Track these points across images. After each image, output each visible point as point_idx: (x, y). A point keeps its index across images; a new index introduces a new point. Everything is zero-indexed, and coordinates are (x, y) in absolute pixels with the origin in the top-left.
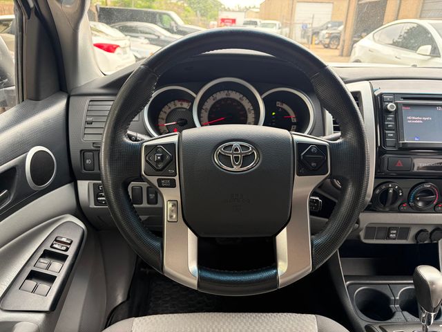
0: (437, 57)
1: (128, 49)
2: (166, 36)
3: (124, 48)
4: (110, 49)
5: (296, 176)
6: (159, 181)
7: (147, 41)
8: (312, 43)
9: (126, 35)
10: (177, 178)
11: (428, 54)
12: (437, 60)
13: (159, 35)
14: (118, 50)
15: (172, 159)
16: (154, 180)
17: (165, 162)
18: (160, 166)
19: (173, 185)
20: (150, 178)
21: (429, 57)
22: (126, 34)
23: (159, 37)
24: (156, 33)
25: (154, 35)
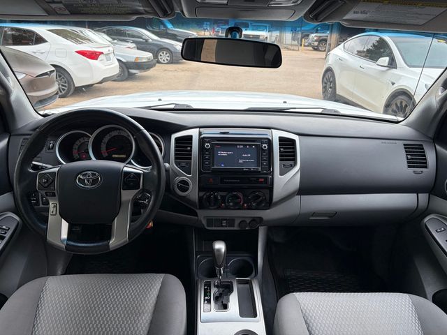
0: (393, 68)
1: (112, 56)
2: (153, 40)
3: (107, 54)
4: (93, 56)
5: (122, 190)
6: (46, 193)
7: (134, 45)
8: (301, 45)
9: (114, 39)
10: (55, 191)
11: (386, 65)
12: (393, 71)
13: (147, 38)
14: (101, 57)
15: (53, 181)
16: (43, 192)
17: (49, 183)
18: (46, 185)
19: (54, 195)
20: (41, 192)
21: (386, 68)
22: (114, 37)
23: (147, 40)
24: (144, 37)
25: (142, 38)
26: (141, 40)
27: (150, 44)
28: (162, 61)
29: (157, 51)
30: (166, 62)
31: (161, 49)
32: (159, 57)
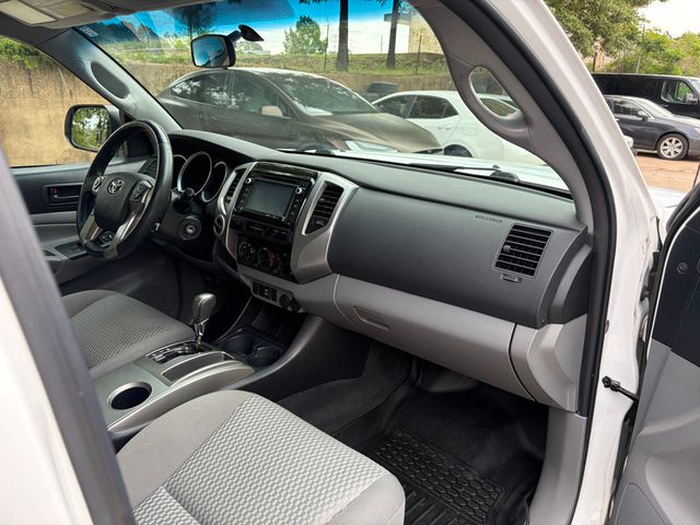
2: (656, 118)
13: (646, 114)
23: (644, 118)
24: (640, 113)
25: (637, 115)
26: (635, 118)
27: (651, 125)
28: (664, 154)
29: (661, 137)
30: (673, 156)
31: (668, 133)
32: (662, 147)
